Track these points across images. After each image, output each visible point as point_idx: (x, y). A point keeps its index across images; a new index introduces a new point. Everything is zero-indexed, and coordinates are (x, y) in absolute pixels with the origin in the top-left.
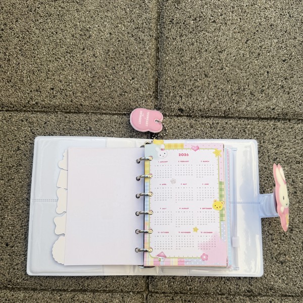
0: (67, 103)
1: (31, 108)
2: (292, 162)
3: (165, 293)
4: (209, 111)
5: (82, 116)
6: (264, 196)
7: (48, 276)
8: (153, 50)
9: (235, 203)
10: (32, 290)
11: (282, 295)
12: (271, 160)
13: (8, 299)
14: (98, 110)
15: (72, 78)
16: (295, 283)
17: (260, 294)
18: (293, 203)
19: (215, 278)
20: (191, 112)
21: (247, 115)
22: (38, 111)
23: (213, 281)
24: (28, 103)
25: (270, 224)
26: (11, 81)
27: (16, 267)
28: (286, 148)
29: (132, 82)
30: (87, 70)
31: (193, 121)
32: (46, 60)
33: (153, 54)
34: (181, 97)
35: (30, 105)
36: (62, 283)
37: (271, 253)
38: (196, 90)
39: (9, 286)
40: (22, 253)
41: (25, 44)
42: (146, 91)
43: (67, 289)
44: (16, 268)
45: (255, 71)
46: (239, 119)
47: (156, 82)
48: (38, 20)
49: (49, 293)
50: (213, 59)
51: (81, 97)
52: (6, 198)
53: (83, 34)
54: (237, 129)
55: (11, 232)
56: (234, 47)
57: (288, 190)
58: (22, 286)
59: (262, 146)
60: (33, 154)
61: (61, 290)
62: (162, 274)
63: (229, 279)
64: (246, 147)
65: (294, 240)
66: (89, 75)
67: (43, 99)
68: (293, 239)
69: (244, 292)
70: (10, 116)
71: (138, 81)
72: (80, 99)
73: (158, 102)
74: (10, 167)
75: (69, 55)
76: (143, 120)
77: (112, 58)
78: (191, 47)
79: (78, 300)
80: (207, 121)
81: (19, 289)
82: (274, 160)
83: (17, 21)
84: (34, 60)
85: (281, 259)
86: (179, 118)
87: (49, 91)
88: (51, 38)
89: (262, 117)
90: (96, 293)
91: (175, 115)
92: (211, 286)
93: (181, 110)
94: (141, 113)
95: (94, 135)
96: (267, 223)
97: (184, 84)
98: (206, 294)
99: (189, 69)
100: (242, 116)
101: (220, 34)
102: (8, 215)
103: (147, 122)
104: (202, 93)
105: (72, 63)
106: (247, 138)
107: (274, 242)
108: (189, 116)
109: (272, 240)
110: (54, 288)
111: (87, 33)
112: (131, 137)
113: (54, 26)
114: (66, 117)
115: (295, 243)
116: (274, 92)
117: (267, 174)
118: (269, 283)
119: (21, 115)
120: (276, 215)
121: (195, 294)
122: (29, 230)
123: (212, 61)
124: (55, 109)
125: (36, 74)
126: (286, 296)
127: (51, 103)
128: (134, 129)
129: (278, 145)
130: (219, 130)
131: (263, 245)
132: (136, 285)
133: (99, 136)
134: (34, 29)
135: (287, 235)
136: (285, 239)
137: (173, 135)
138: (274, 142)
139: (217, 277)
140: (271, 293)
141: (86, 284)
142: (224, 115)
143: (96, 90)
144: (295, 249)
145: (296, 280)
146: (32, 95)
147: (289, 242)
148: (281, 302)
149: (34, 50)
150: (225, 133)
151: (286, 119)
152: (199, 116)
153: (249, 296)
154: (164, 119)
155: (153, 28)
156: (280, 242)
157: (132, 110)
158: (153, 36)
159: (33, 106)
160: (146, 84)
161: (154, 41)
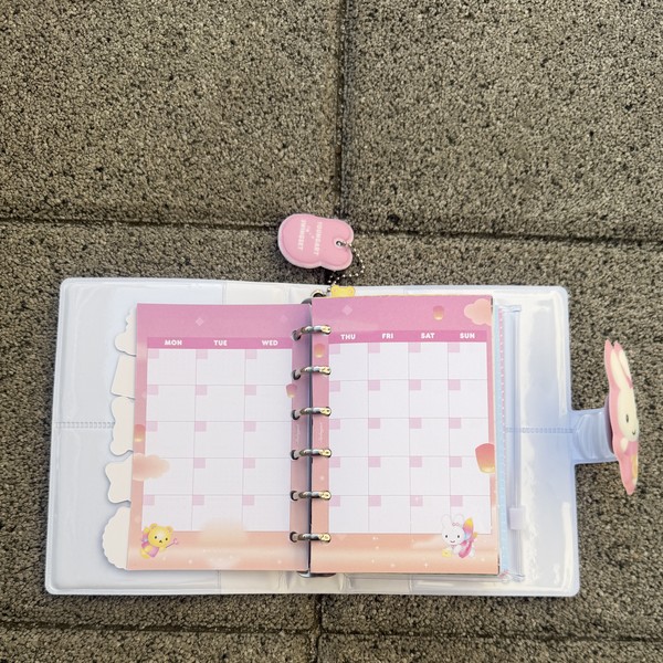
0: (135, 201)
1: (51, 214)
2: (644, 337)
3: (358, 633)
4: (458, 220)
5: (168, 232)
6: (581, 415)
7: (95, 597)
8: (330, 82)
9: (515, 430)
10: (58, 626)
11: (621, 638)
12: (598, 334)
14: (204, 218)
15: (146, 144)
16: (650, 611)
17: (570, 635)
18: (648, 430)
19: (471, 599)
20: (417, 222)
21: (545, 230)
22: (67, 221)
23: (465, 606)
24: (45, 201)
25: (594, 479)
26: (4, 151)
27: (21, 576)
28: (632, 307)
29: (281, 154)
30: (178, 127)
31: (421, 244)
32: (86, 103)
33: (329, 90)
34: (395, 189)
35: (48, 207)
36: (125, 611)
37: (596, 543)
38: (429, 173)
40: (35, 543)
41: (36, 64)
42: (315, 174)
43: (138, 626)
44: (21, 578)
45: (563, 130)
46: (527, 239)
47: (339, 155)
48: (65, 10)
49: (95, 634)
50: (467, 102)
51: (165, 187)
53: (169, 42)
54: (521, 263)
55: (8, 497)
56: (515, 75)
57: (637, 401)
58: (34, 617)
59: (577, 302)
60: (57, 319)
61: (122, 628)
62: (353, 592)
63: (501, 601)
64: (542, 303)
65: (648, 514)
66: (185, 138)
67: (79, 193)
68: (646, 511)
69: (537, 629)
70: (3, 231)
71: (296, 152)
72: (163, 193)
73: (342, 200)
74: (5, 348)
75: (137, 91)
76: (309, 241)
77: (235, 99)
78: (417, 75)
79: (161, 649)
80: (453, 245)
81: (28, 626)
82: (605, 334)
83: (17, 12)
84: (58, 102)
85: (619, 557)
86: (390, 237)
87: (93, 175)
88: (96, 52)
89: (579, 235)
90: (203, 634)
91: (380, 231)
92: (461, 619)
93: (394, 218)
94: (303, 225)
95: (195, 274)
96: (589, 475)
97: (401, 159)
98: (449, 635)
99: (412, 125)
100: (532, 233)
101: (484, 44)
103: (317, 245)
104: (442, 179)
105: (146, 110)
106: (545, 283)
107: (603, 517)
108: (413, 233)
109: (600, 514)
110: (106, 621)
111: (178, 40)
112: (281, 279)
113: (103, 24)
114: (132, 235)
115: (649, 521)
116: (605, 179)
117: (590, 366)
118: (592, 610)
119: (30, 230)
120: (609, 457)
121: (425, 635)
122: (50, 493)
123: (464, 107)
124: (106, 217)
125: (61, 135)
126: (629, 639)
127: (98, 201)
128: (287, 262)
129: (615, 300)
130: (481, 265)
131: (579, 524)
132: (292, 616)
133: (207, 277)
134: (56, 31)
135: (633, 502)
136: (627, 511)
137: (377, 276)
138: (606, 292)
139: (476, 598)
140: (595, 632)
141: (180, 614)
142: (491, 231)
143: (199, 173)
144: (651, 533)
145: (651, 603)
146: (54, 182)
147: (636, 518)
148: (618, 653)
149: (56, 78)
150: (494, 271)
151: (632, 242)
152: (435, 233)
153: (546, 640)
154: (355, 238)
155: (329, 29)
156: (617, 519)
157: (283, 217)
158: (329, 49)
159: (56, 209)
160: (314, 158)
161: (332, 60)
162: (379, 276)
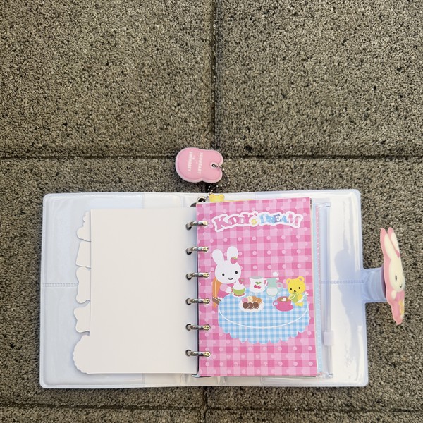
0: (87, 143)
1: (37, 153)
2: (410, 219)
3: (230, 409)
4: (289, 148)
5: (108, 162)
6: (369, 272)
7: (70, 389)
8: (207, 61)
9: (327, 282)
10: (49, 406)
11: (395, 410)
12: (379, 218)
13: (16, 420)
14: (130, 153)
15: (93, 107)
16: (413, 394)
17: (362, 409)
18: (412, 279)
19: (300, 389)
20: (263, 150)
21: (345, 152)
22: (46, 157)
23: (296, 392)
24: (33, 146)
25: (378, 311)
26: (7, 115)
27: (25, 377)
28: (401, 200)
29: (177, 109)
30: (112, 95)
31: (266, 164)
32: (55, 83)
33: (206, 67)
34: (249, 129)
35: (35, 149)
36: (88, 397)
37: (379, 351)
38: (270, 118)
39: (17, 402)
40: (33, 357)
41: (24, 60)
42: (198, 121)
43: (96, 405)
45: (356, 86)
46: (334, 158)
47: (213, 108)
48: (41, 24)
49: (71, 411)
50: (294, 71)
51: (105, 134)
52: (7, 282)
53: (106, 41)
54: (330, 174)
55: (16, 329)
56: (325, 51)
58: (34, 401)
59: (366, 198)
60: (42, 219)
61: (87, 407)
62: (226, 385)
63: (318, 389)
65: (412, 333)
66: (117, 102)
67: (52, 139)
68: (410, 330)
69: (341, 406)
70: (8, 165)
71: (186, 108)
72: (104, 138)
73: (216, 137)
74: (11, 238)
75: (87, 74)
76: (195, 165)
77: (148, 75)
78: (262, 54)
79: (110, 420)
80: (286, 164)
81: (32, 406)
82: (384, 218)
83: (12, 27)
84: (38, 83)
85: (394, 360)
86: (246, 160)
87: (61, 128)
88: (61, 50)
89: (367, 154)
90: (136, 411)
91: (240, 156)
92: (294, 401)
93: (249, 148)
94: (191, 155)
95: (125, 188)
96: (374, 309)
97: (252, 110)
99: (259, 88)
100: (337, 154)
101: (305, 32)
102: (11, 306)
103: (199, 167)
104: (278, 121)
105: (92, 85)
106: (345, 187)
107: (383, 335)
108: (261, 157)
109: (381, 333)
110: (78, 404)
111: (111, 40)
112: (178, 190)
113: (64, 32)
114: (86, 165)
115: (413, 337)
116: (384, 117)
117: (374, 239)
118: (376, 393)
119: (24, 164)
121: (271, 410)
122: (41, 326)
123: (292, 74)
124: (69, 154)
125: (41, 104)
126: (400, 410)
127: (65, 144)
128: (181, 179)
129: (390, 196)
130: (304, 176)
131: (368, 340)
132: (189, 399)
134: (36, 37)
136: (399, 331)
137: (238, 185)
138: (385, 191)
140: (378, 407)
141: (121, 399)
142: (310, 154)
143: (126, 123)
144: (414, 344)
145: (414, 388)
146: (37, 134)
147: (405, 335)
148: (393, 420)
149: (37, 68)
150: (312, 180)
151: (402, 157)
152: (275, 156)
153: (347, 412)
154: (224, 161)
155: (205, 27)
156: (392, 336)
157: (179, 150)
158: (206, 40)
159: (39, 150)
160: (197, 112)
161: (208, 47)
162: (239, 185)
